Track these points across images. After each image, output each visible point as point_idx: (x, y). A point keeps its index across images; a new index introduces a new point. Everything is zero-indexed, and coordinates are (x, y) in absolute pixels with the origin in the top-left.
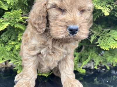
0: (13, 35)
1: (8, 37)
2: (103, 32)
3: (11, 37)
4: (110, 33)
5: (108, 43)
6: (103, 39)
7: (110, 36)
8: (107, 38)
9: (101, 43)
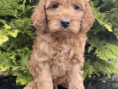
0: (12, 42)
1: (7, 44)
2: (100, 44)
3: (9, 44)
4: (106, 46)
5: (106, 54)
6: (100, 50)
7: (107, 48)
8: (104, 50)
9: (99, 54)
